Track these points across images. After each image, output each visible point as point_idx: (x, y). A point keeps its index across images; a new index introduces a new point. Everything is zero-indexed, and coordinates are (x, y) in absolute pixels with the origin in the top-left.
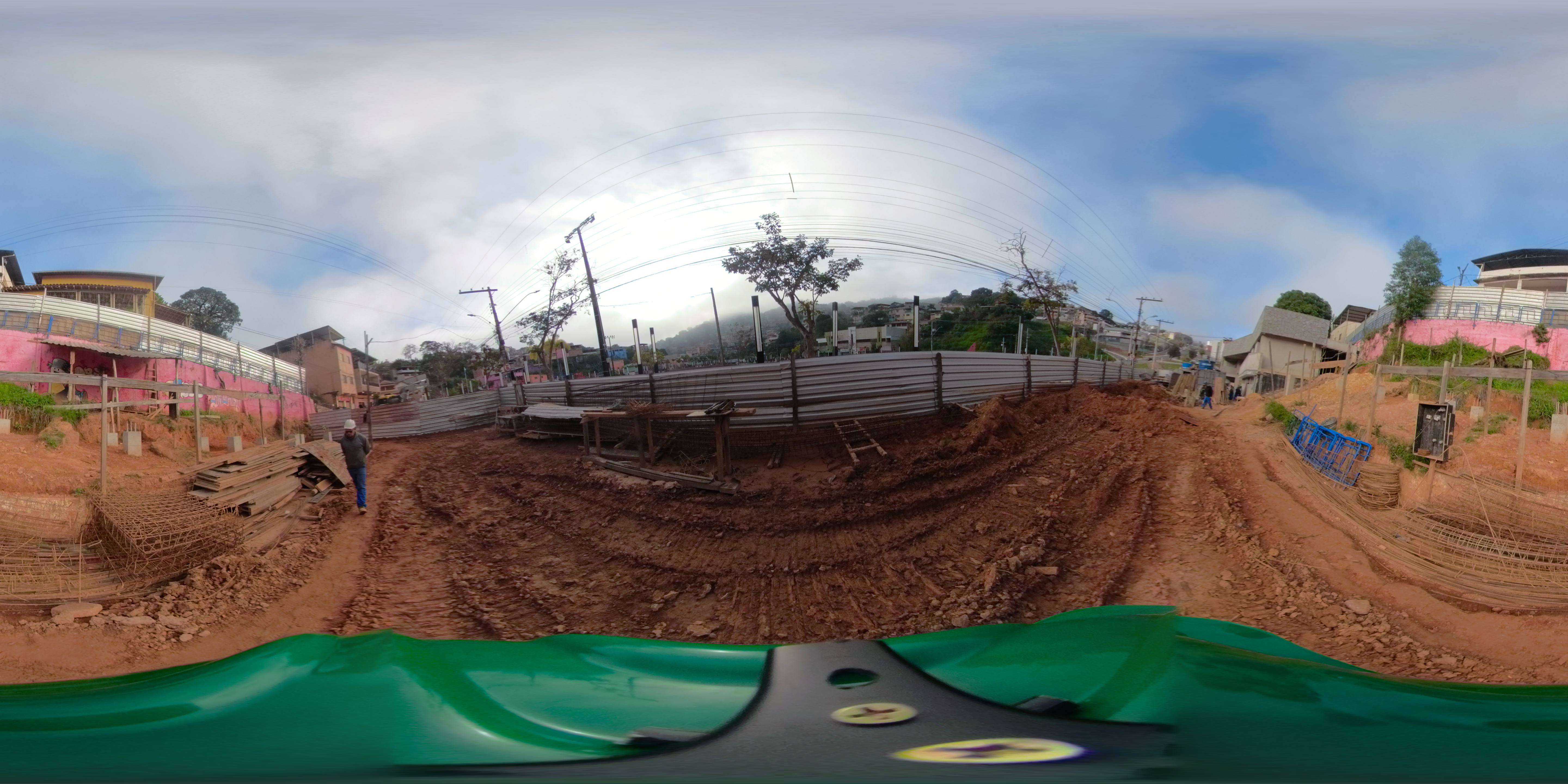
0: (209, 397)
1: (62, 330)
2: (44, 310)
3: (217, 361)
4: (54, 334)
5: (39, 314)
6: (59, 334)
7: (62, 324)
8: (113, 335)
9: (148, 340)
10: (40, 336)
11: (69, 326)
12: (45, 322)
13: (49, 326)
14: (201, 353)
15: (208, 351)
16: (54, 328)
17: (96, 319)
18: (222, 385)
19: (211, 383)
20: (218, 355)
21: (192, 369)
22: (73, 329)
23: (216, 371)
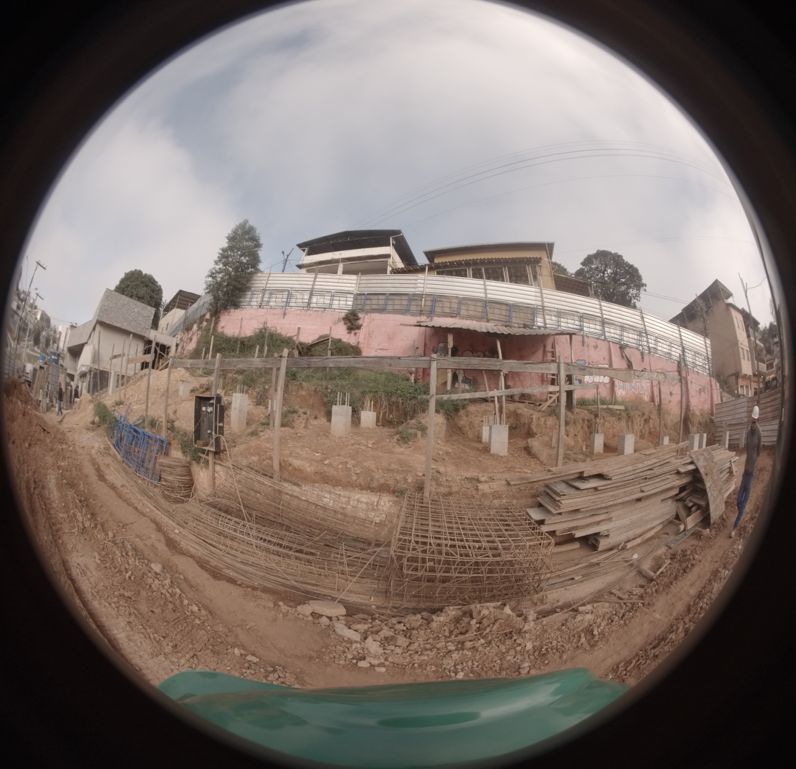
0: (617, 382)
1: (447, 310)
2: (428, 291)
3: (622, 335)
4: (439, 316)
5: (421, 295)
6: (445, 315)
7: (447, 305)
8: (504, 313)
9: (543, 314)
10: (423, 318)
11: (455, 306)
12: (429, 303)
13: (433, 307)
14: (603, 327)
15: (611, 324)
16: (438, 310)
17: (483, 295)
18: (630, 365)
19: (618, 363)
20: (623, 328)
21: (596, 347)
22: (459, 309)
23: (622, 348)
